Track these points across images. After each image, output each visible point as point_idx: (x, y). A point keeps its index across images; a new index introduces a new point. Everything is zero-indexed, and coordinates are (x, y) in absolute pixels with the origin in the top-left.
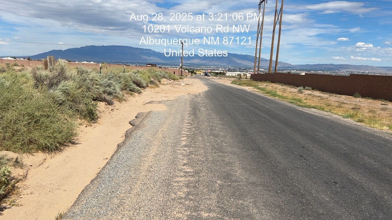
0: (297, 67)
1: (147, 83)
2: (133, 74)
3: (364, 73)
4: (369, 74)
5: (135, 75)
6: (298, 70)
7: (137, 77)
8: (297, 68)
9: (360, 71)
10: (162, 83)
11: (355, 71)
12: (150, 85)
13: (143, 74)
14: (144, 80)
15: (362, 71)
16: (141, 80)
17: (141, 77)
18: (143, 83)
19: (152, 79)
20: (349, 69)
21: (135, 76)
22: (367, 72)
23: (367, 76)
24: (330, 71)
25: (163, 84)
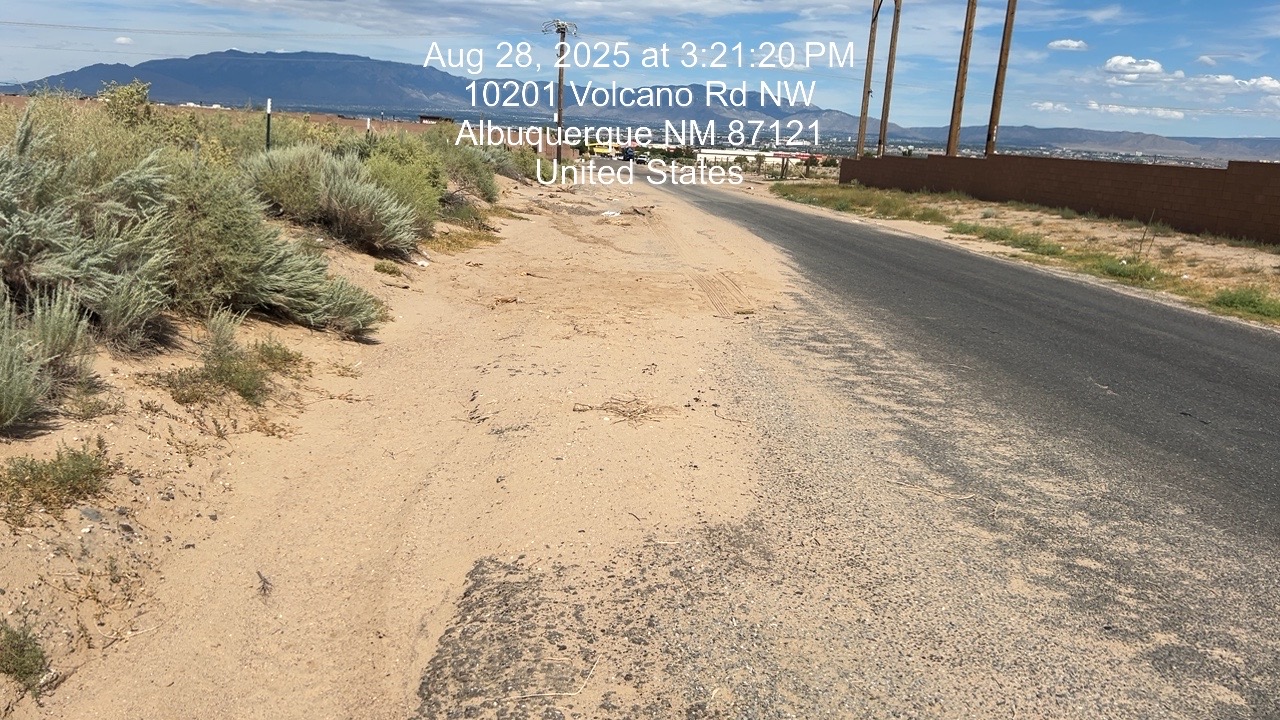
0: (920, 136)
1: (420, 222)
2: (327, 158)
3: (1129, 156)
4: (1146, 161)
5: (340, 166)
6: (921, 146)
7: (348, 183)
8: (919, 139)
9: (1116, 151)
10: (502, 202)
11: (1101, 150)
12: (440, 227)
13: (400, 160)
14: (402, 200)
15: (1123, 150)
16: (381, 201)
17: (378, 178)
18: (396, 222)
19: (452, 187)
20: (1081, 142)
21: (334, 171)
22: (1139, 154)
23: (1139, 167)
24: (1022, 149)
25: (511, 213)
